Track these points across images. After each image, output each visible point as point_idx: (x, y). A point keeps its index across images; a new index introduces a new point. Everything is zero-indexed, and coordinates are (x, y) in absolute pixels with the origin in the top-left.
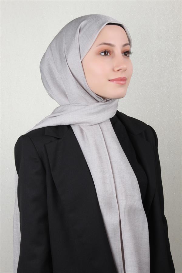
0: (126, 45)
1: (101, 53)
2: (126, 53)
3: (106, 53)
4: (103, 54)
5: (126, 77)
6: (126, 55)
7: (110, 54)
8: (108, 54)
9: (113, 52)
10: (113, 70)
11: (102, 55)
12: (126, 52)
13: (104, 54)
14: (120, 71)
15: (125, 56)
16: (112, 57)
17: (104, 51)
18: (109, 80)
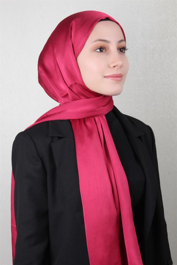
0: (121, 41)
1: (97, 49)
2: (122, 50)
3: (102, 49)
4: (98, 50)
5: (122, 73)
6: (121, 51)
7: (106, 50)
8: (104, 51)
9: (108, 48)
10: (109, 67)
11: (98, 52)
12: (122, 48)
13: (100, 50)
14: (116, 67)
15: (121, 53)
16: (108, 54)
17: (99, 47)
18: (105, 77)
